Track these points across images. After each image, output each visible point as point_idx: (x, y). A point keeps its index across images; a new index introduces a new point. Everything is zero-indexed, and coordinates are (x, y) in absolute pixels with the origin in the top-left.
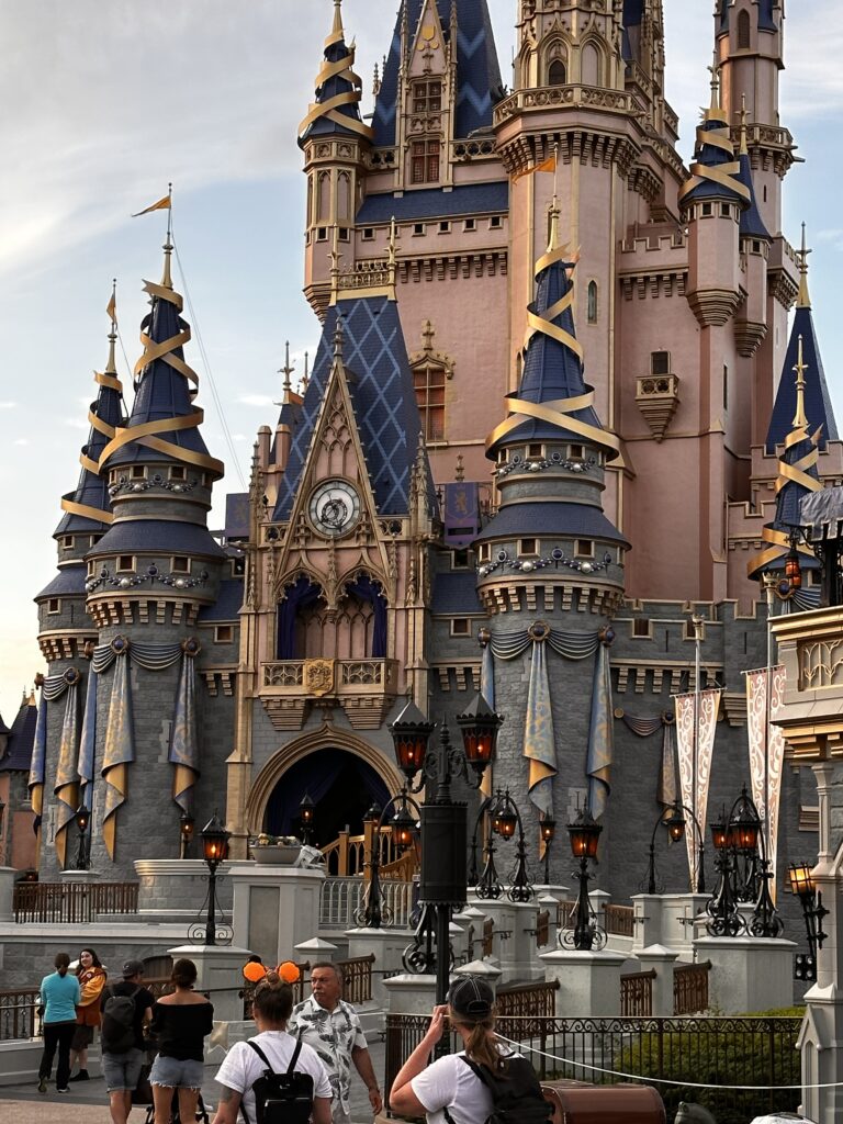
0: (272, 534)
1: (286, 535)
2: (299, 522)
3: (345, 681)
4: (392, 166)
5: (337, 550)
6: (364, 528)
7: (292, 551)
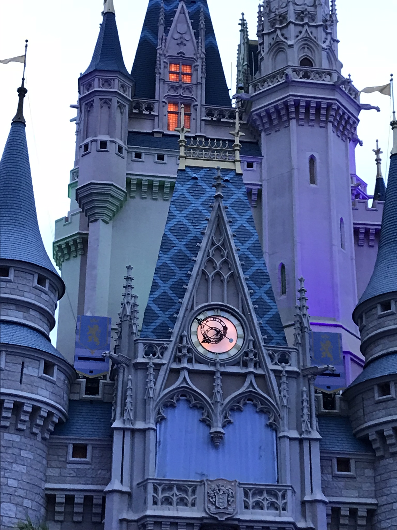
0: (150, 351)
1: (168, 354)
2: (181, 342)
3: (246, 507)
4: (152, 113)
5: (223, 374)
6: (251, 355)
7: (172, 371)
